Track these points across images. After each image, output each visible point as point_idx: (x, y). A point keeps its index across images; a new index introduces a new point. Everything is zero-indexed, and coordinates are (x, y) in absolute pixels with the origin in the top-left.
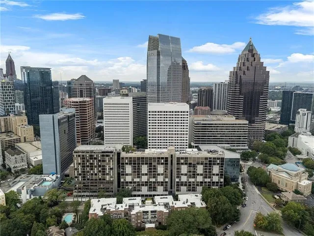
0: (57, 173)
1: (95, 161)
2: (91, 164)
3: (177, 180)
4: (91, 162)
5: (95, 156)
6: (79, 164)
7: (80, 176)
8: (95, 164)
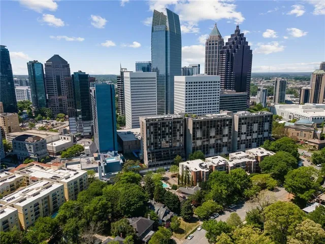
0: (114, 150)
1: (167, 128)
2: (163, 132)
3: (238, 139)
4: (163, 130)
5: (167, 124)
6: (152, 133)
7: (152, 146)
8: (167, 132)
